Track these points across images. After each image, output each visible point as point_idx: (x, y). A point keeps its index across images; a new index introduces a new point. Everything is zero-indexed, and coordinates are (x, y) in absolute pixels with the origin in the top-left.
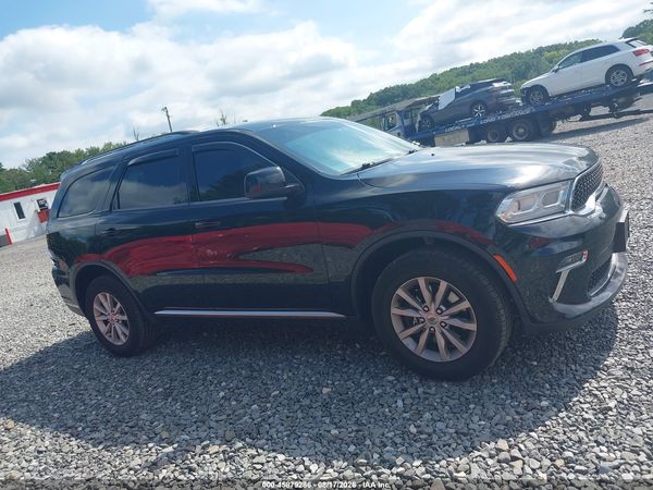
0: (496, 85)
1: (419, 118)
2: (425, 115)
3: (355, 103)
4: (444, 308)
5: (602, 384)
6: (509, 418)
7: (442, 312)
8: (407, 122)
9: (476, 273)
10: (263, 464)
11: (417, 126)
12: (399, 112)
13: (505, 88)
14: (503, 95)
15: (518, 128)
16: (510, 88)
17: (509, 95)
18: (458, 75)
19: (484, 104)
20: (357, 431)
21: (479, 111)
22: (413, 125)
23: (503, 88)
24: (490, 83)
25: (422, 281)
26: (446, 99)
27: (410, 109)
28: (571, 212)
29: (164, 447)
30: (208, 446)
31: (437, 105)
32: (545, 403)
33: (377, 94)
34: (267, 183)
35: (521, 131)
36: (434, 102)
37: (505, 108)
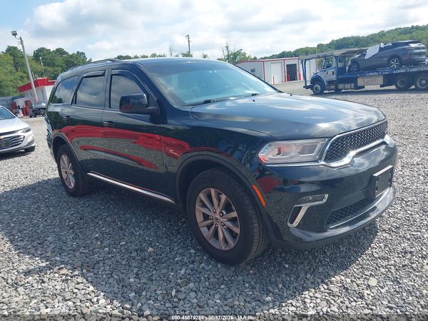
0: (413, 45)
1: (349, 63)
2: (354, 62)
3: (320, 46)
4: (225, 213)
5: (317, 295)
6: (237, 303)
7: (223, 215)
8: (340, 65)
9: (242, 194)
10: (79, 290)
11: (347, 68)
12: (336, 57)
13: (419, 48)
14: (416, 54)
15: (422, 79)
16: (423, 48)
17: (420, 54)
18: (401, 33)
19: (399, 58)
20: (145, 284)
21: (394, 64)
22: (344, 67)
23: (417, 48)
24: (407, 44)
25: (213, 191)
26: (372, 51)
27: (344, 56)
28: (323, 163)
29: (42, 262)
30: (62, 268)
31: (365, 55)
32: (269, 299)
33: (337, 41)
34: (140, 104)
35: (424, 82)
36: (363, 53)
37: (417, 63)
